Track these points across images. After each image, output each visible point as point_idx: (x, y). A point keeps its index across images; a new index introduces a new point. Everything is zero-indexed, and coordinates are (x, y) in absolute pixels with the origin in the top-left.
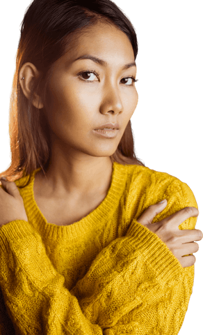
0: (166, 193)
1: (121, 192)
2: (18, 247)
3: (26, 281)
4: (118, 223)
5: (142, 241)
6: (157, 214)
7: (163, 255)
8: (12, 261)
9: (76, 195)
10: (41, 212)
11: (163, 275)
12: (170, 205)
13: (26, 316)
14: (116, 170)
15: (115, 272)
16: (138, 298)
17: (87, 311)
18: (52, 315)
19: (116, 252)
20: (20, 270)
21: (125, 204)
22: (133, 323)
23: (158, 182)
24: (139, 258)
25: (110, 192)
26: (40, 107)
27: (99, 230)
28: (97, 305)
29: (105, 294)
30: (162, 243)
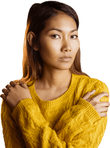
0: (95, 87)
1: (75, 87)
2: (29, 109)
3: (32, 123)
4: (74, 100)
5: (84, 106)
6: (91, 96)
7: (92, 111)
8: (26, 115)
9: (54, 88)
10: (38, 96)
11: (91, 119)
12: (97, 92)
13: (32, 138)
14: (73, 77)
15: (72, 118)
16: (81, 128)
17: (59, 136)
18: (44, 135)
19: (72, 111)
20: (30, 118)
21: (77, 92)
22: (79, 139)
23: (92, 82)
24: (82, 112)
25: (70, 87)
26: (37, 50)
27: (65, 104)
28: (64, 132)
29: (67, 127)
30: (92, 106)
